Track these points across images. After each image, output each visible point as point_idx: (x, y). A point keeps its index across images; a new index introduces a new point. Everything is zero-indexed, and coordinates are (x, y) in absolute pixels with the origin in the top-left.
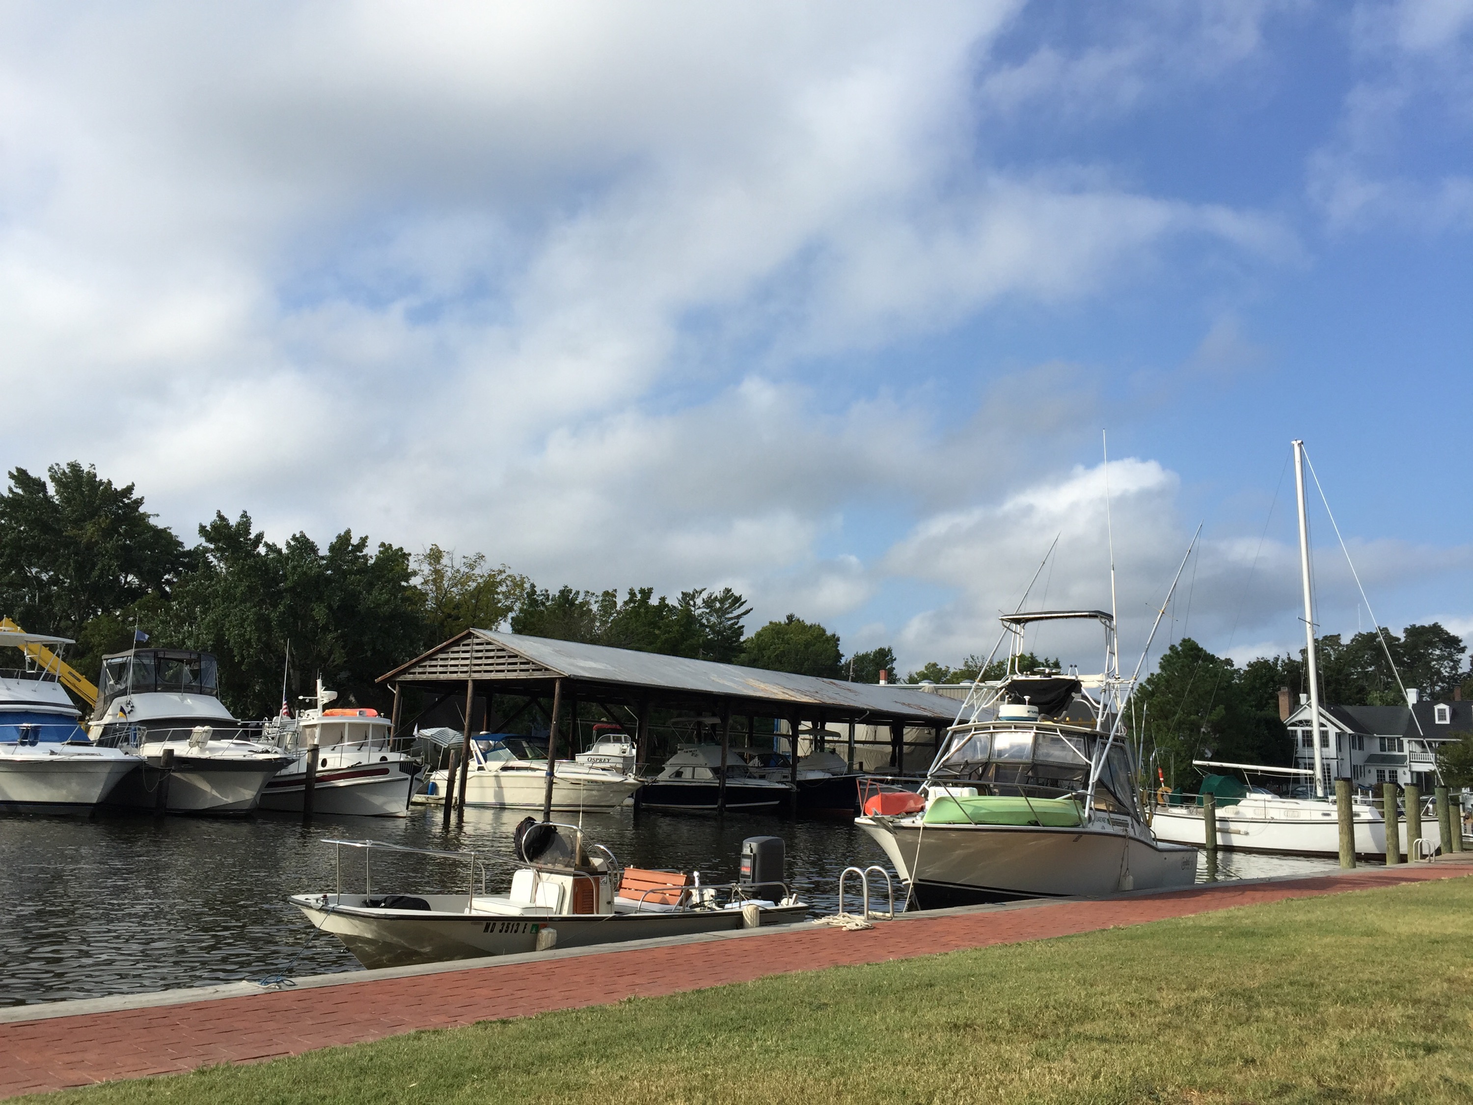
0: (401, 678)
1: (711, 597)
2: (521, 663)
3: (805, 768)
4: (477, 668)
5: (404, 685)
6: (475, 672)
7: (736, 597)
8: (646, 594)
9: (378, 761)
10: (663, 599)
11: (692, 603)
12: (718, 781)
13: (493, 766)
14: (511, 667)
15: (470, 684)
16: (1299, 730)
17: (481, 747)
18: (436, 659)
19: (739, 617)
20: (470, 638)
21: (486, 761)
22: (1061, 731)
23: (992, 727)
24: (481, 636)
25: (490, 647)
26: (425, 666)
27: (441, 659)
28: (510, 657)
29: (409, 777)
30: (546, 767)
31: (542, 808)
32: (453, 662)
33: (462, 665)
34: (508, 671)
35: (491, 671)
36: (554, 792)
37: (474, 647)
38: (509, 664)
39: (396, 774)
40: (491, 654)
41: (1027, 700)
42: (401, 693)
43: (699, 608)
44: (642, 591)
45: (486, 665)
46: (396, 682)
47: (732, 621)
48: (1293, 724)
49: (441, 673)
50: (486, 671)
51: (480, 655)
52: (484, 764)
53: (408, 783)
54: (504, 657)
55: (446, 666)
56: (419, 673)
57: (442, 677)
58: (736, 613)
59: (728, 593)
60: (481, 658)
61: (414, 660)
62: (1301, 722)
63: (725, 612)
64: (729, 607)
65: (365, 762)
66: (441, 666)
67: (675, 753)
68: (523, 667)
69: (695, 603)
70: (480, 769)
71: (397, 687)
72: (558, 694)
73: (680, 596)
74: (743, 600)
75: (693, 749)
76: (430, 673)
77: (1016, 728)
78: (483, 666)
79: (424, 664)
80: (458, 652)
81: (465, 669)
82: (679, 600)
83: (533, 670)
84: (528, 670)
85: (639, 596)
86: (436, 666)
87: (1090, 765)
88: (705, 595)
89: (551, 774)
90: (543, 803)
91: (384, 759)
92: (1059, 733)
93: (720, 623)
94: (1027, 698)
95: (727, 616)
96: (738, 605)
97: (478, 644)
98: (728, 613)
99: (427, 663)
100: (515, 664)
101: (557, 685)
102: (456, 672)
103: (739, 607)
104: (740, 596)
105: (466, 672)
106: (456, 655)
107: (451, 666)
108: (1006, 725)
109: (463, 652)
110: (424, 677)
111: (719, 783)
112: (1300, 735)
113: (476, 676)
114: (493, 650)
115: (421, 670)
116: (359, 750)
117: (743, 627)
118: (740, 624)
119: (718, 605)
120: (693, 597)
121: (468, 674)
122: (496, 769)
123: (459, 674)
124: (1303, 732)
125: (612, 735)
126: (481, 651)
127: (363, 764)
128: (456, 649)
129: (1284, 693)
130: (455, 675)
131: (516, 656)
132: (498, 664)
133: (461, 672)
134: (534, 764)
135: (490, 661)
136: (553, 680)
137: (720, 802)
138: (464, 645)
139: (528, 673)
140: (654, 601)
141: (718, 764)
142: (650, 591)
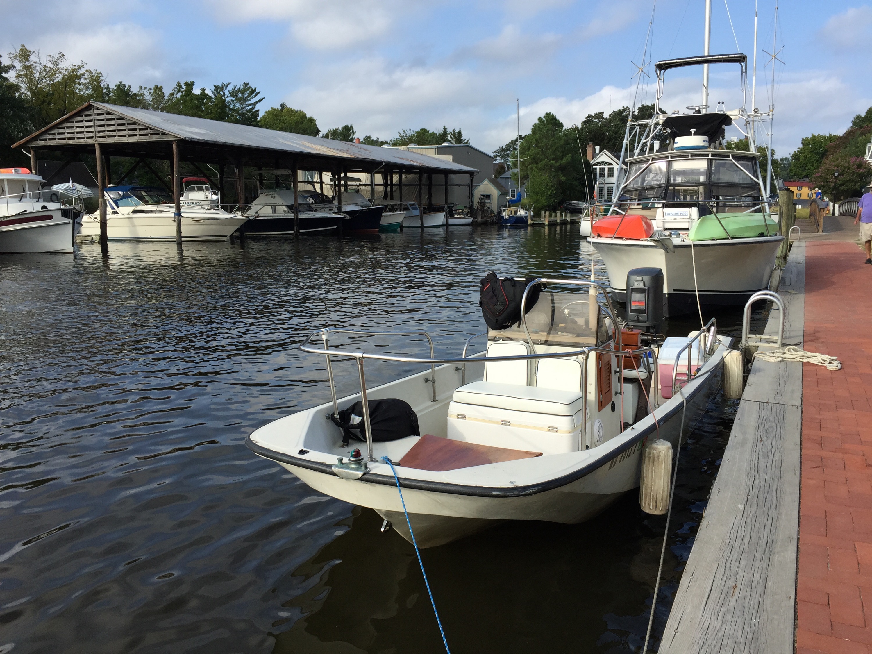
0: (34, 144)
1: (235, 89)
2: (140, 129)
3: (346, 203)
4: (101, 134)
5: (36, 149)
6: (100, 137)
7: (252, 89)
8: (190, 86)
9: (40, 209)
10: (203, 90)
11: (222, 93)
12: (293, 215)
13: (125, 210)
14: (131, 133)
15: (97, 148)
16: (598, 167)
17: (112, 196)
18: (63, 128)
19: (255, 104)
20: (91, 110)
21: (118, 207)
22: (733, 157)
23: (669, 157)
24: (101, 107)
25: (110, 117)
26: (54, 134)
27: (68, 128)
28: (129, 124)
29: (71, 221)
30: (174, 210)
31: (175, 240)
32: (78, 130)
33: (87, 132)
34: (129, 136)
35: (115, 136)
36: (183, 228)
37: (95, 117)
38: (129, 130)
39: (58, 219)
40: (112, 122)
41: (693, 132)
42: (36, 157)
43: (228, 97)
44: (186, 84)
45: (108, 131)
46: (29, 148)
47: (251, 107)
48: (595, 165)
49: (69, 139)
50: (109, 137)
51: (102, 123)
52: (116, 209)
53: (71, 226)
54: (124, 124)
55: (73, 133)
56: (50, 139)
57: (71, 142)
58: (253, 101)
59: (246, 86)
60: (103, 126)
61: (44, 129)
62: (599, 163)
63: (246, 100)
64: (248, 97)
65: (30, 210)
66: (68, 133)
67: (258, 197)
68: (142, 132)
69: (224, 93)
70: (115, 213)
71: (32, 152)
72: (176, 153)
73: (213, 88)
74: (257, 91)
75: (271, 193)
76: (59, 139)
77: (692, 156)
78: (106, 133)
79: (53, 132)
80: (82, 121)
81: (91, 135)
82: (212, 91)
83: (151, 134)
84: (147, 135)
85: (184, 87)
86: (64, 133)
87: (759, 184)
88: (230, 88)
89: (178, 214)
90: (175, 235)
91: (44, 207)
92: (731, 158)
93: (243, 108)
94: (693, 130)
95: (248, 103)
96: (254, 95)
97: (98, 114)
98: (248, 101)
99: (56, 131)
100: (135, 129)
101: (174, 146)
102: (83, 138)
103: (255, 96)
104: (255, 89)
105: (92, 137)
106: (80, 124)
107: (78, 133)
108: (682, 154)
109: (86, 121)
110: (54, 143)
111: (294, 216)
112: (598, 171)
113: (101, 140)
114: (113, 119)
115: (51, 137)
116: (20, 201)
117: (258, 110)
118: (256, 109)
119: (240, 95)
120: (222, 89)
121: (94, 139)
122: (127, 212)
123: (85, 139)
124: (600, 169)
125: (196, 186)
126: (103, 120)
127: (28, 212)
128: (79, 119)
129: (590, 146)
130: (83, 140)
131: (135, 123)
132: (119, 130)
133: (88, 138)
134: (161, 207)
135: (112, 128)
136: (169, 144)
137: (295, 228)
138: (86, 116)
139: (147, 136)
140: (197, 91)
141: (291, 202)
142: (192, 84)
